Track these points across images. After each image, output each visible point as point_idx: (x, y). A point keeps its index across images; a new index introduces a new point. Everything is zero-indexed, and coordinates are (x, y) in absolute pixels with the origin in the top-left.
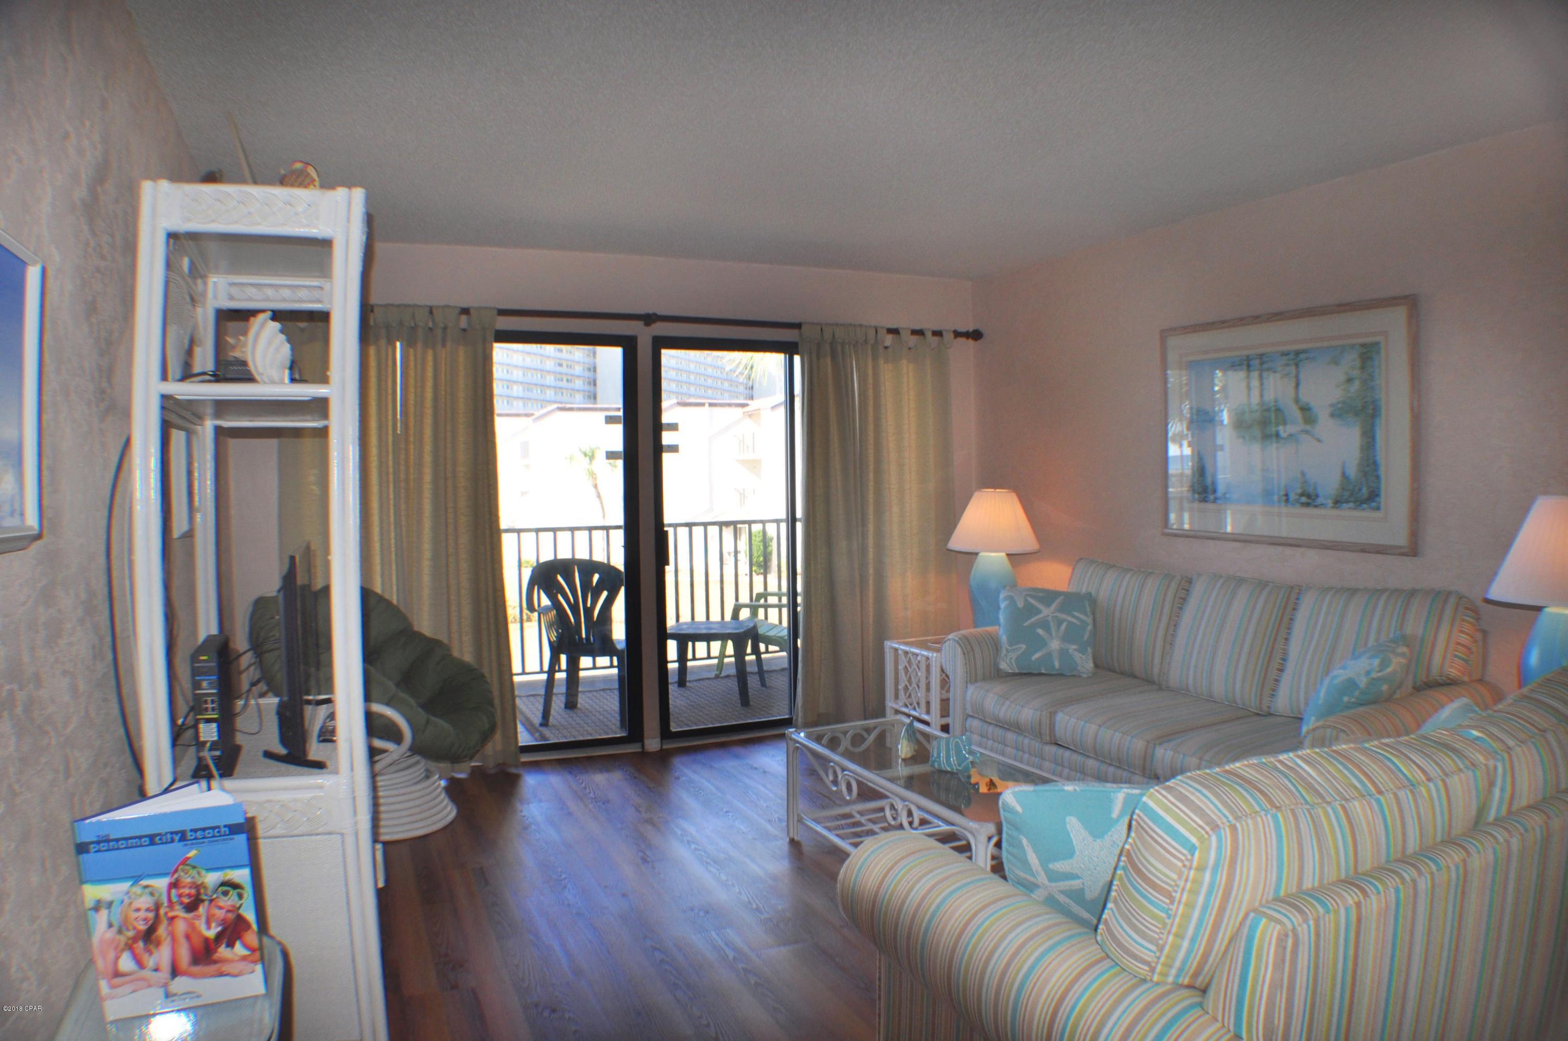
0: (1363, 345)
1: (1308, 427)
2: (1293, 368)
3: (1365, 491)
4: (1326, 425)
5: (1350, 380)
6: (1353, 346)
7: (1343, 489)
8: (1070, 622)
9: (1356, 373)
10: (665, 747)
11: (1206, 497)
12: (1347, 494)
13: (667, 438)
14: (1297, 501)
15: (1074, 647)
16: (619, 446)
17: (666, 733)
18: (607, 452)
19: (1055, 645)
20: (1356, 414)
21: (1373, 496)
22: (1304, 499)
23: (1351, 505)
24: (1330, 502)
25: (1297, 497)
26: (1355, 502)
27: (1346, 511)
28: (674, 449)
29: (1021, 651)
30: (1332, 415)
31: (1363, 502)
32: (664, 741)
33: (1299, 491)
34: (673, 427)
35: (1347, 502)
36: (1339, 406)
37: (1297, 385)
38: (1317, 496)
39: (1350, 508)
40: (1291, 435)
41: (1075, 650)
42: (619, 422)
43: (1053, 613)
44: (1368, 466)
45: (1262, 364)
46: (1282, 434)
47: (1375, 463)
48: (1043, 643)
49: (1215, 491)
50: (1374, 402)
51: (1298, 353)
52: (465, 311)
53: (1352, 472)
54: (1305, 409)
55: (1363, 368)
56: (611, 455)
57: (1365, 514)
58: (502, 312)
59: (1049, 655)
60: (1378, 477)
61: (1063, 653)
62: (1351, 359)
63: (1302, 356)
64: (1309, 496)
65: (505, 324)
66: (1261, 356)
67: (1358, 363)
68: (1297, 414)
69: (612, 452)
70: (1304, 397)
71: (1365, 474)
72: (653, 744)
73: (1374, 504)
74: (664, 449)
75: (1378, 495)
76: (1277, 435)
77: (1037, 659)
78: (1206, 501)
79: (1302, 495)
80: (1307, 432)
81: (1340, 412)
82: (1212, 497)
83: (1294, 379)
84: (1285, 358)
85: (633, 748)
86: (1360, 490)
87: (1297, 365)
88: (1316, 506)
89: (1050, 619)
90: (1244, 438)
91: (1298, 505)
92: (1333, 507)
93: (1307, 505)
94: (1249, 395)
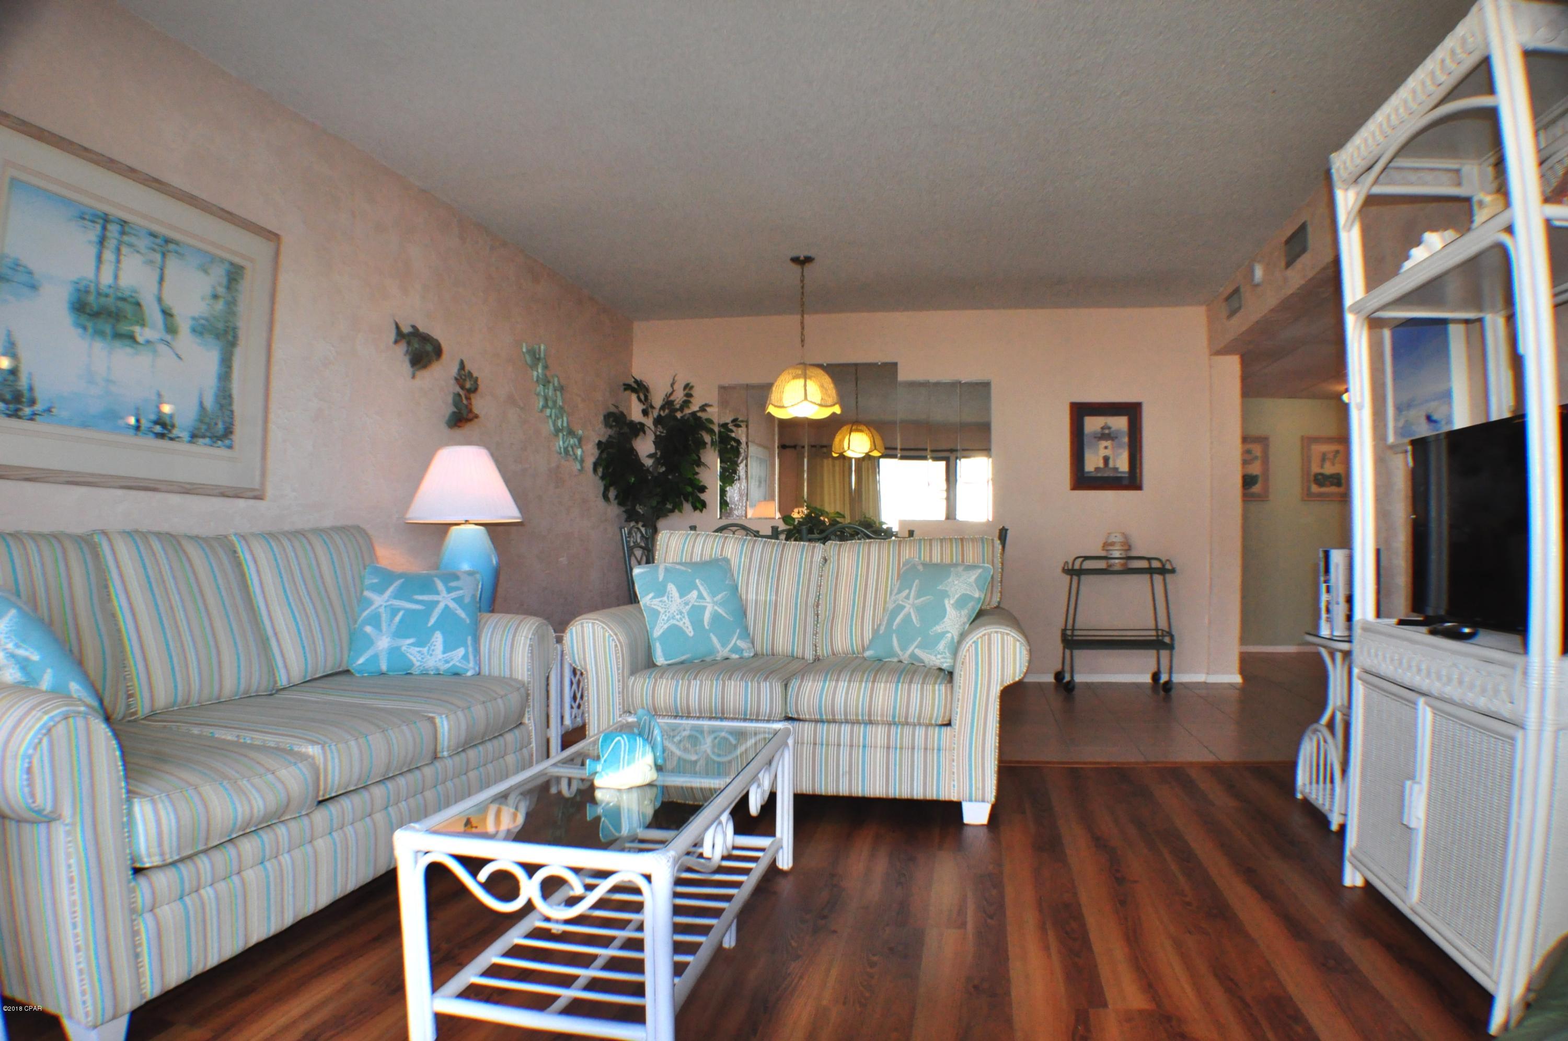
0: (232, 264)
1: (168, 338)
2: (158, 257)
3: (220, 426)
4: (185, 339)
5: (215, 297)
6: (222, 260)
7: (201, 421)
9: (221, 291)
11: (17, 410)
12: (204, 427)
14: (150, 430)
20: (218, 336)
21: (228, 432)
22: (158, 429)
23: (207, 440)
24: (185, 435)
25: (151, 425)
26: (211, 438)
27: (202, 448)
30: (194, 330)
31: (220, 438)
33: (153, 417)
35: (204, 437)
36: (203, 322)
37: (161, 280)
38: (173, 426)
39: (205, 444)
40: (148, 342)
44: (225, 398)
45: (123, 233)
46: (140, 339)
47: (230, 396)
49: (33, 402)
50: (235, 329)
51: (167, 241)
53: (209, 403)
54: (167, 314)
55: (229, 288)
57: (220, 451)
60: (232, 412)
62: (219, 273)
63: (171, 247)
64: (164, 425)
66: (123, 223)
67: (224, 281)
68: (158, 317)
70: (170, 300)
71: (222, 407)
73: (227, 442)
75: (231, 433)
76: (132, 338)
78: (20, 417)
79: (156, 423)
80: (168, 343)
81: (202, 329)
82: (27, 411)
83: (158, 271)
84: (152, 238)
86: (216, 424)
87: (164, 255)
88: (171, 439)
90: (85, 328)
91: (151, 435)
92: (190, 442)
93: (161, 436)
94: (98, 269)
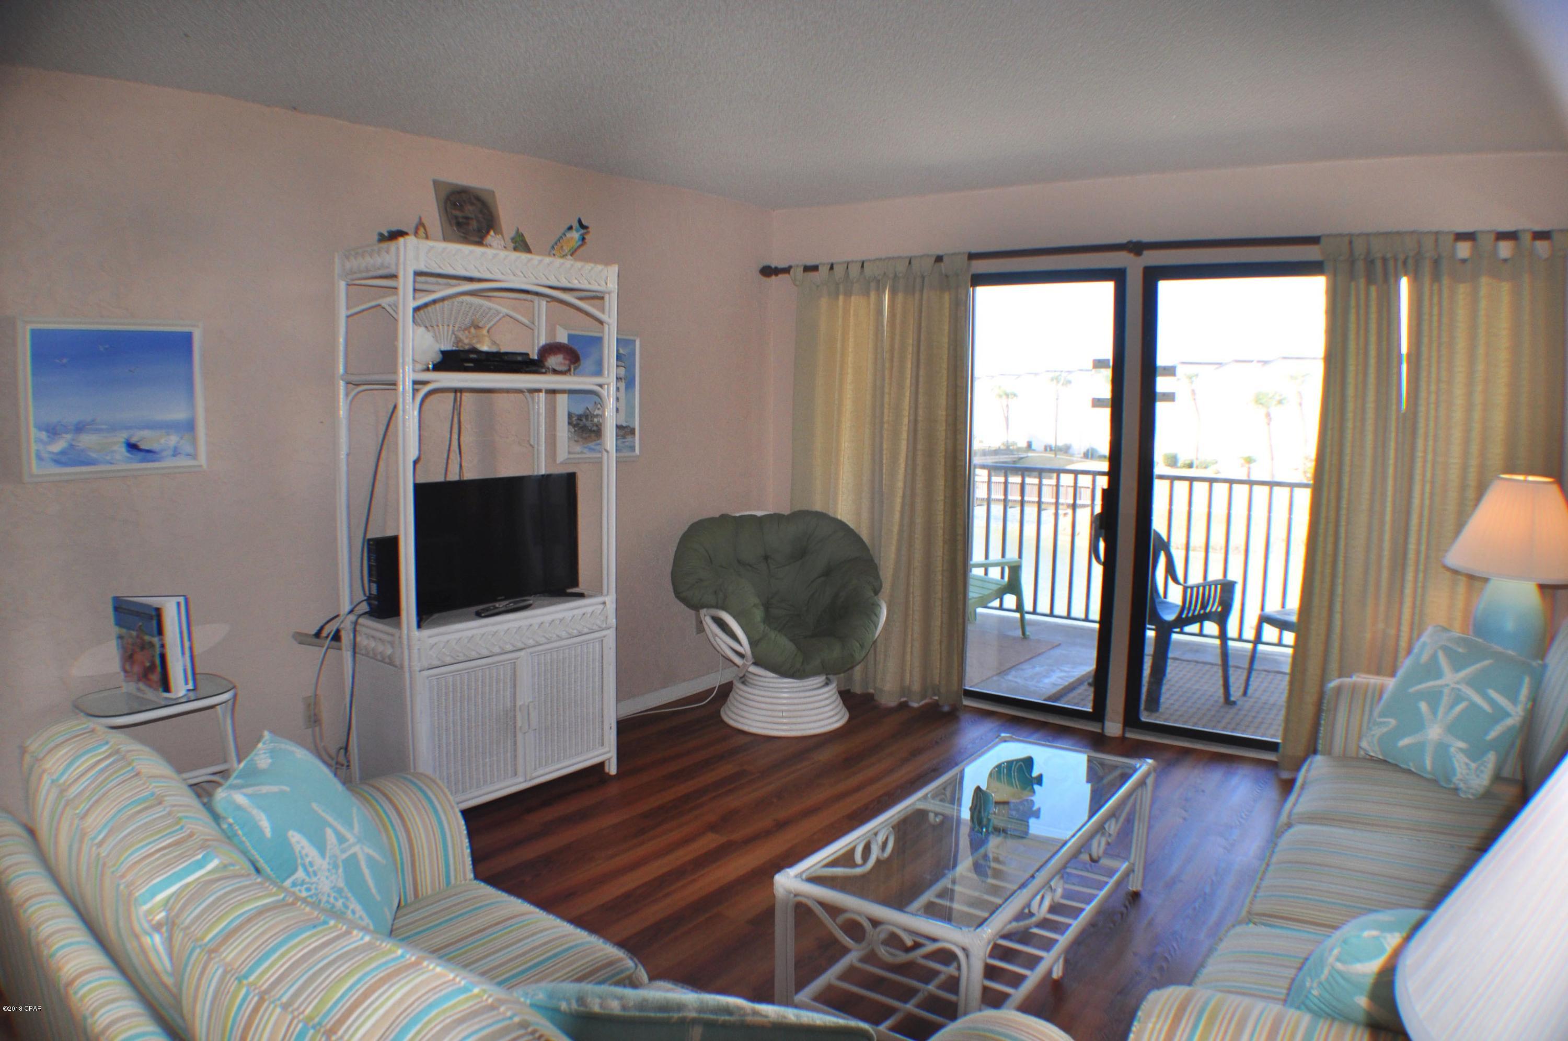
8: (1473, 705)
10: (1128, 735)
13: (1162, 384)
15: (1462, 745)
16: (1106, 392)
17: (1131, 719)
18: (1094, 400)
19: (1434, 732)
28: (1170, 397)
29: (1385, 730)
32: (1127, 729)
34: (1170, 371)
41: (1461, 750)
42: (1107, 367)
43: (1457, 683)
48: (1419, 725)
52: (939, 259)
56: (1097, 403)
58: (972, 256)
59: (1421, 746)
61: (1442, 749)
65: (981, 267)
69: (1099, 400)
72: (1113, 728)
74: (1158, 397)
77: (1408, 747)
85: (1093, 727)
89: (1446, 691)
